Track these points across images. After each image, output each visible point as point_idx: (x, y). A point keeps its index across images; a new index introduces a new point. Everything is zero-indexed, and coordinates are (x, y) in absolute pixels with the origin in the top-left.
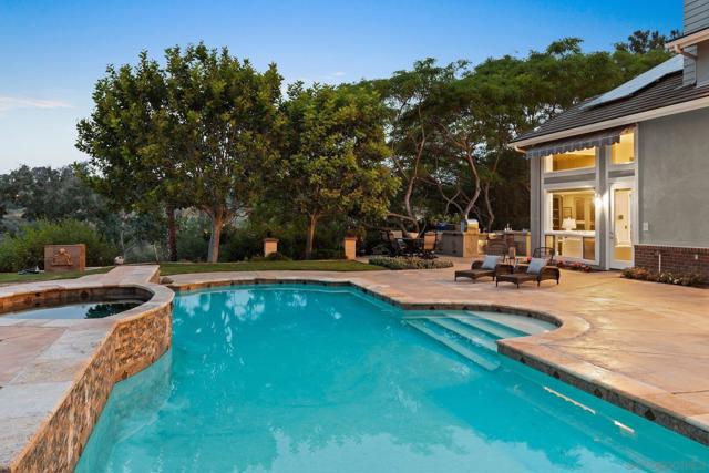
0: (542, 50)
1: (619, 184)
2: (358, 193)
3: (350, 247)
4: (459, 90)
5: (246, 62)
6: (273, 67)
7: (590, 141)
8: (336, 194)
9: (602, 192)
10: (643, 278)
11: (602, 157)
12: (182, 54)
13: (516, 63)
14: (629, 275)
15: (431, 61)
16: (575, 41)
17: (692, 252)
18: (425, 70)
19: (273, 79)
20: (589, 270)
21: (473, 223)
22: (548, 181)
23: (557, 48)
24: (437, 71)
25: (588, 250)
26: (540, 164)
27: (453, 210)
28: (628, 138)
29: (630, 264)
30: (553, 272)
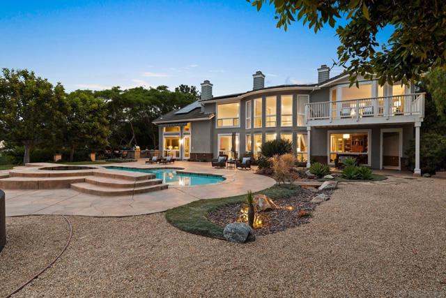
0: (155, 88)
1: (186, 136)
2: (99, 137)
3: (93, 157)
4: (128, 99)
5: (46, 80)
6: (59, 83)
7: (178, 124)
8: (91, 137)
9: (182, 137)
10: (193, 161)
11: (182, 128)
12: (15, 73)
13: (146, 91)
14: (189, 160)
15: (119, 87)
16: (166, 87)
17: (203, 154)
18: (116, 90)
19: (60, 89)
20: (178, 160)
21: (138, 147)
22: (165, 134)
23: (160, 88)
24: (120, 91)
25: (178, 155)
26: (162, 129)
28: (189, 124)
29: (189, 158)
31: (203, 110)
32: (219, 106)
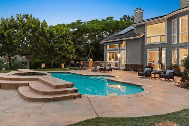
0: (105, 19)
1: (122, 52)
2: (66, 53)
3: (63, 65)
4: (87, 28)
5: (38, 19)
6: (44, 20)
7: (117, 43)
8: (61, 52)
9: (119, 53)
10: (127, 70)
11: (119, 46)
12: (22, 16)
13: (99, 21)
14: (124, 70)
15: (80, 20)
16: (112, 17)
17: (135, 65)
18: (79, 22)
19: (45, 24)
20: (116, 69)
21: (91, 59)
22: (108, 50)
23: (108, 19)
24: (82, 23)
25: (116, 65)
26: (106, 47)
27: (85, 56)
28: (124, 42)
29: (124, 68)
30: (111, 69)
31: (135, 31)
32: (148, 26)
